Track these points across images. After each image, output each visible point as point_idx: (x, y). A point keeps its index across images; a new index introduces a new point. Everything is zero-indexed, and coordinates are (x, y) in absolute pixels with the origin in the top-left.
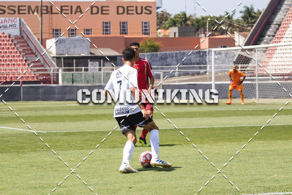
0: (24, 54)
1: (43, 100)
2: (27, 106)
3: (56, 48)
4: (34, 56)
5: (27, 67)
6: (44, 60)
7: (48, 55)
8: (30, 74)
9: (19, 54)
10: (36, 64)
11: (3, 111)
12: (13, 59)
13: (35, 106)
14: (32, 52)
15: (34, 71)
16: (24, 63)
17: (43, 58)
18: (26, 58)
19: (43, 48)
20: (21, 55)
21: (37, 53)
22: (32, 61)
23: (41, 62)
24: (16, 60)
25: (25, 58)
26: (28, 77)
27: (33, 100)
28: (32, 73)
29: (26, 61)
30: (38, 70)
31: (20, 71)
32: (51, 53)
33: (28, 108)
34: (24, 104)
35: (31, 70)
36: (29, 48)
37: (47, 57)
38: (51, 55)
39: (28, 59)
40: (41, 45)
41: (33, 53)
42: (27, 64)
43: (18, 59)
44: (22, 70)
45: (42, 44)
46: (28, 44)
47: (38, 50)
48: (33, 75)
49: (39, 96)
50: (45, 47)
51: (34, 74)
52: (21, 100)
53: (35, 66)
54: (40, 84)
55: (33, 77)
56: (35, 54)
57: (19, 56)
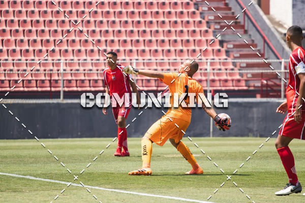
0: (218, 27)
1: (261, 136)
2: (224, 149)
3: (293, 13)
4: (242, 31)
5: (225, 57)
6: (265, 41)
7: (273, 30)
8: (231, 74)
9: (205, 28)
10: (245, 51)
11: (168, 159)
12: (191, 39)
13: (243, 149)
14: (236, 23)
15: (241, 68)
16: (218, 47)
17: (263, 38)
18: (223, 35)
19: (261, 13)
20: (210, 30)
21: (248, 25)
22: (237, 43)
23: (255, 46)
24: (200, 41)
25: (219, 38)
26: (226, 81)
27: (236, 136)
28: (236, 71)
29: (221, 43)
30: (249, 66)
31: (209, 68)
32: (281, 26)
33: (226, 154)
34: (216, 142)
35: (234, 64)
36: (230, 15)
37: (273, 34)
38: (280, 30)
39: (227, 38)
40: (257, 7)
41: (237, 25)
42: (223, 50)
43: (204, 39)
44: (212, 64)
45: (260, 5)
46: (226, 4)
47: (249, 18)
48: (238, 77)
49: (250, 126)
50: (267, 12)
51: (241, 75)
52: (208, 135)
53: (242, 56)
54: (255, 97)
55: (239, 81)
56: (243, 27)
57: (207, 31)
